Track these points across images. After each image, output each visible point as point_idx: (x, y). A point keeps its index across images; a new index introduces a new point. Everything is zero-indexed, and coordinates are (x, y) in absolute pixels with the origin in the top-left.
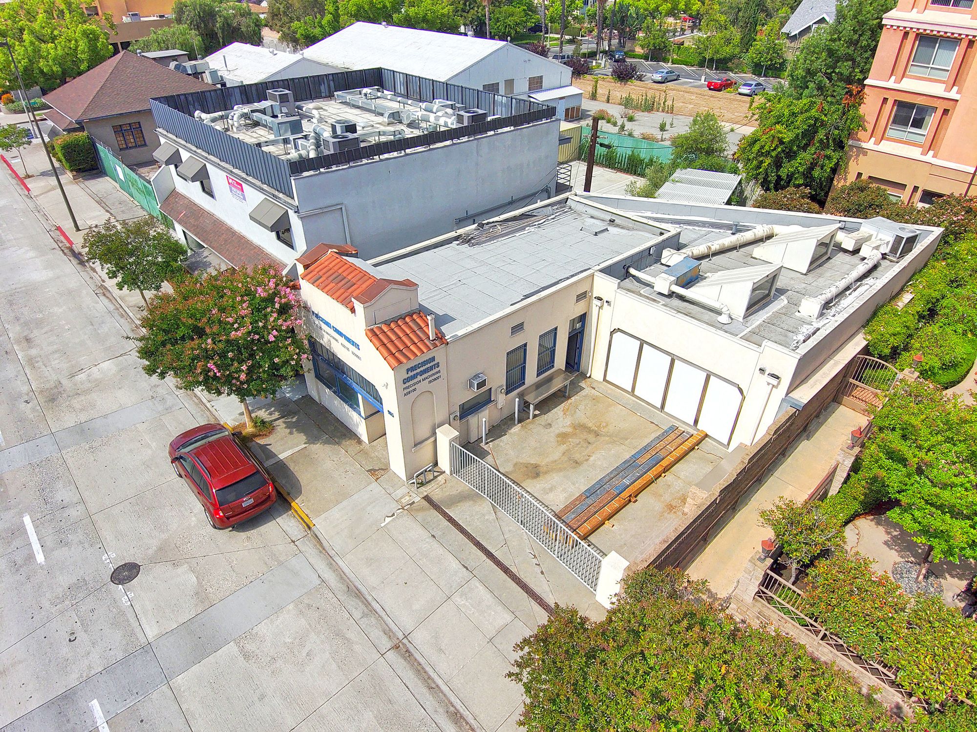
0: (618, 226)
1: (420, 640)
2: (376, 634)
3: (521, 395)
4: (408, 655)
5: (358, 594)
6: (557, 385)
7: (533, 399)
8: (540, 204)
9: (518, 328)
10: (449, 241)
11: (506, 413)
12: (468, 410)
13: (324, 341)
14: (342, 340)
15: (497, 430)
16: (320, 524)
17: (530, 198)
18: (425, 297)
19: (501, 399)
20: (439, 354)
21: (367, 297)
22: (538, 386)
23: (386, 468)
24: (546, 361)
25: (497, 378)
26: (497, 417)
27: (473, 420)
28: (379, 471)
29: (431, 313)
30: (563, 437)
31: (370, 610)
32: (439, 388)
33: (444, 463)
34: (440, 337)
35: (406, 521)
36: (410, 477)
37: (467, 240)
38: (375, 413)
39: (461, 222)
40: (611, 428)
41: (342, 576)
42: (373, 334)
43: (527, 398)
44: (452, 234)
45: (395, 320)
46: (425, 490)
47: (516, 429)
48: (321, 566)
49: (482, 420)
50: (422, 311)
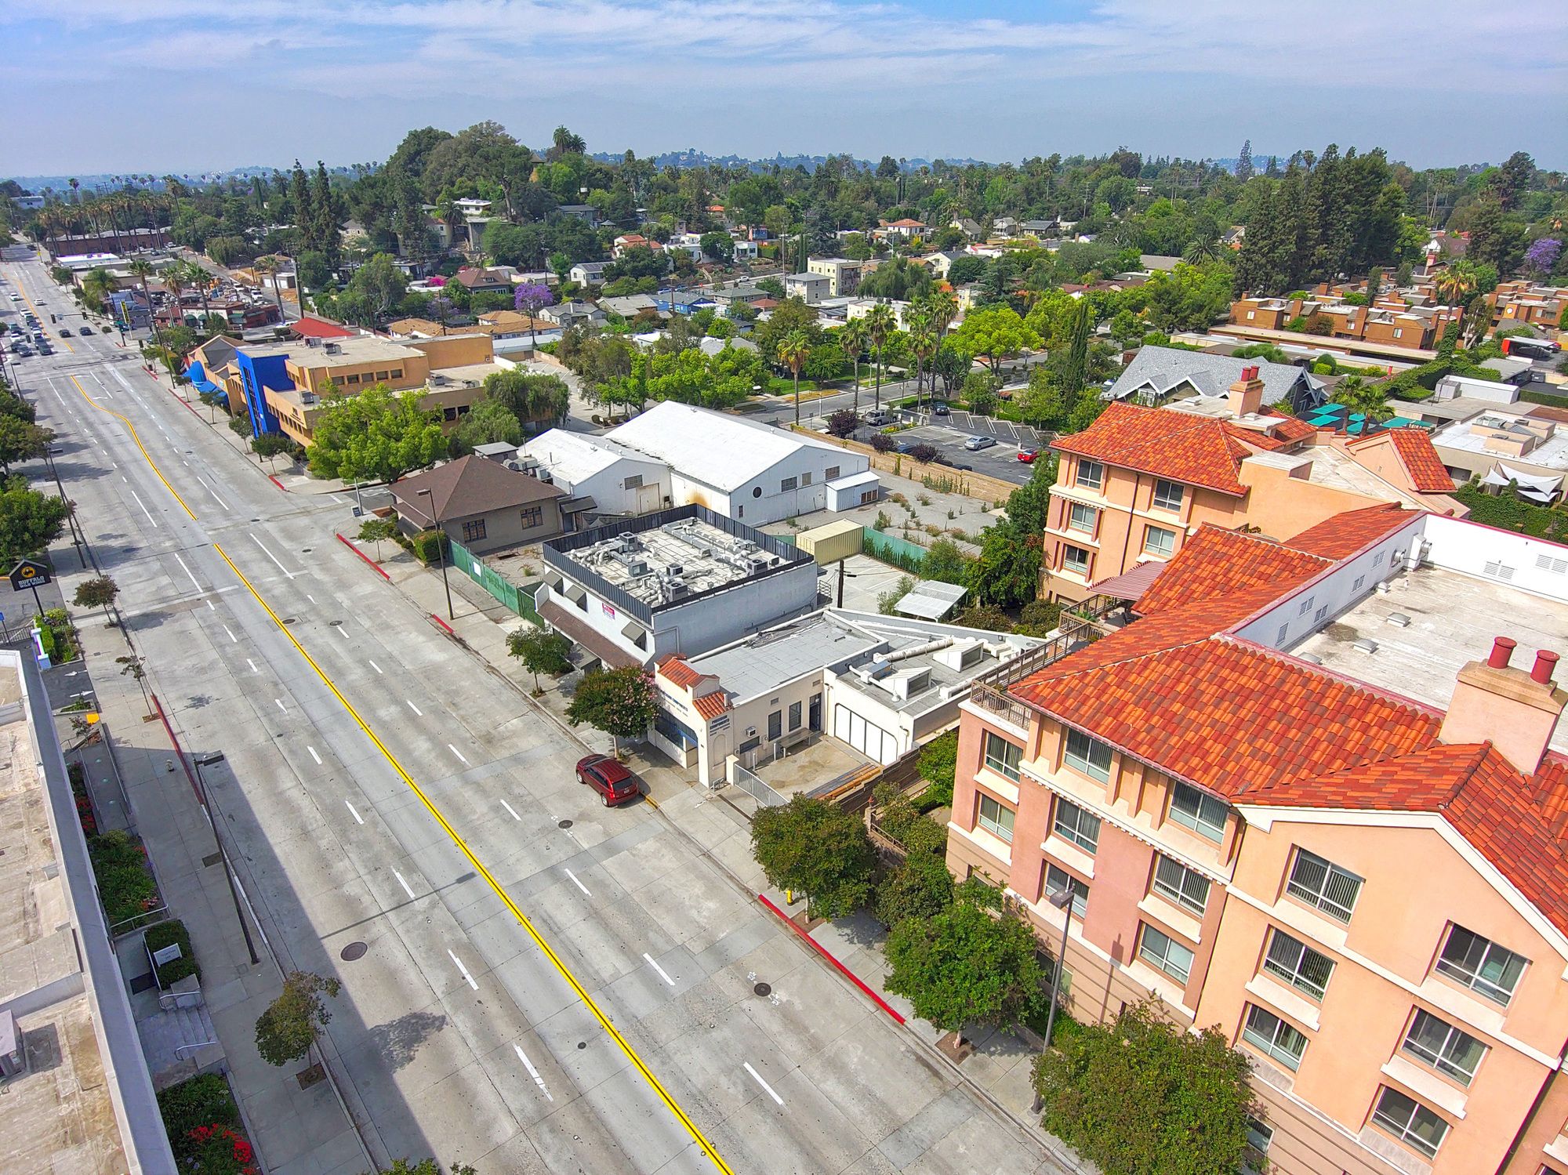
0: (853, 634)
1: (715, 852)
2: (694, 850)
3: (778, 743)
4: (709, 857)
5: (685, 835)
6: (803, 737)
7: (787, 744)
8: (803, 617)
9: (775, 701)
10: (739, 645)
11: (769, 753)
12: (745, 748)
13: (666, 707)
14: (678, 706)
15: (763, 762)
16: (662, 806)
17: (795, 613)
18: (723, 683)
19: (765, 743)
20: (729, 714)
21: (694, 684)
22: (790, 737)
23: (697, 781)
24: (795, 721)
25: (763, 730)
26: (763, 755)
27: (747, 754)
28: (693, 782)
29: (726, 692)
30: (802, 767)
31: (689, 840)
32: (729, 733)
33: (730, 779)
34: (730, 705)
35: (709, 805)
36: (710, 785)
37: (750, 644)
38: (693, 748)
39: (748, 630)
40: (832, 764)
41: (675, 828)
42: (696, 703)
43: (783, 744)
44: (742, 640)
45: (707, 696)
46: (718, 792)
47: (775, 762)
48: (665, 824)
49: (753, 755)
50: (722, 691)
